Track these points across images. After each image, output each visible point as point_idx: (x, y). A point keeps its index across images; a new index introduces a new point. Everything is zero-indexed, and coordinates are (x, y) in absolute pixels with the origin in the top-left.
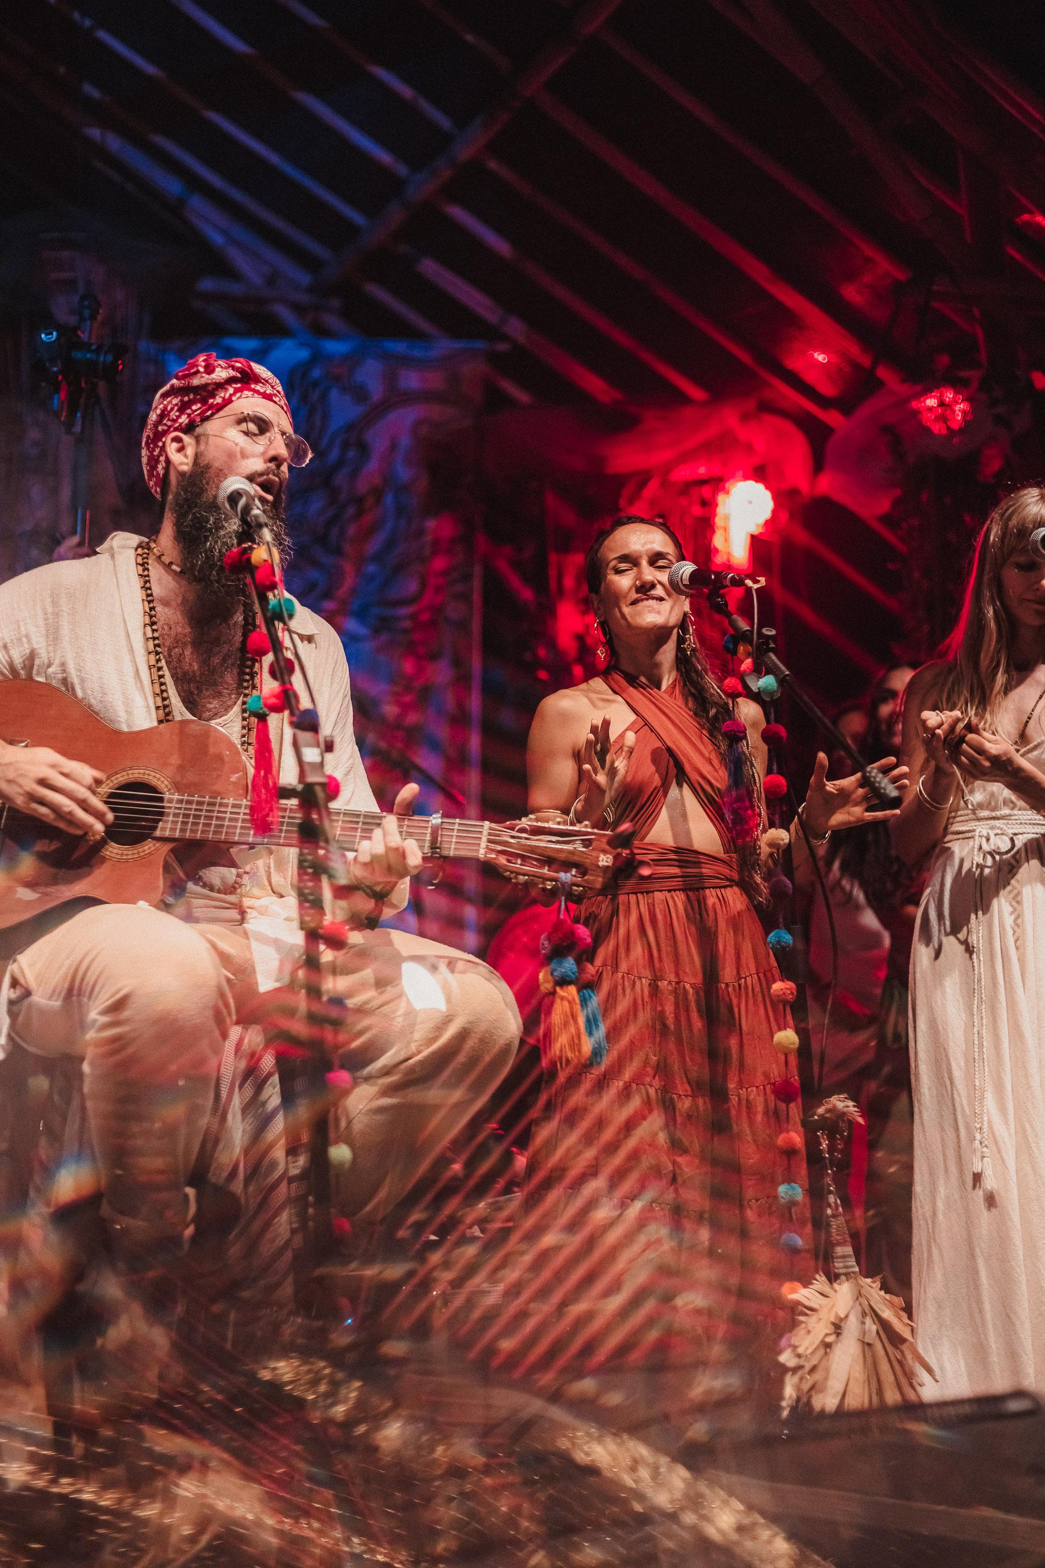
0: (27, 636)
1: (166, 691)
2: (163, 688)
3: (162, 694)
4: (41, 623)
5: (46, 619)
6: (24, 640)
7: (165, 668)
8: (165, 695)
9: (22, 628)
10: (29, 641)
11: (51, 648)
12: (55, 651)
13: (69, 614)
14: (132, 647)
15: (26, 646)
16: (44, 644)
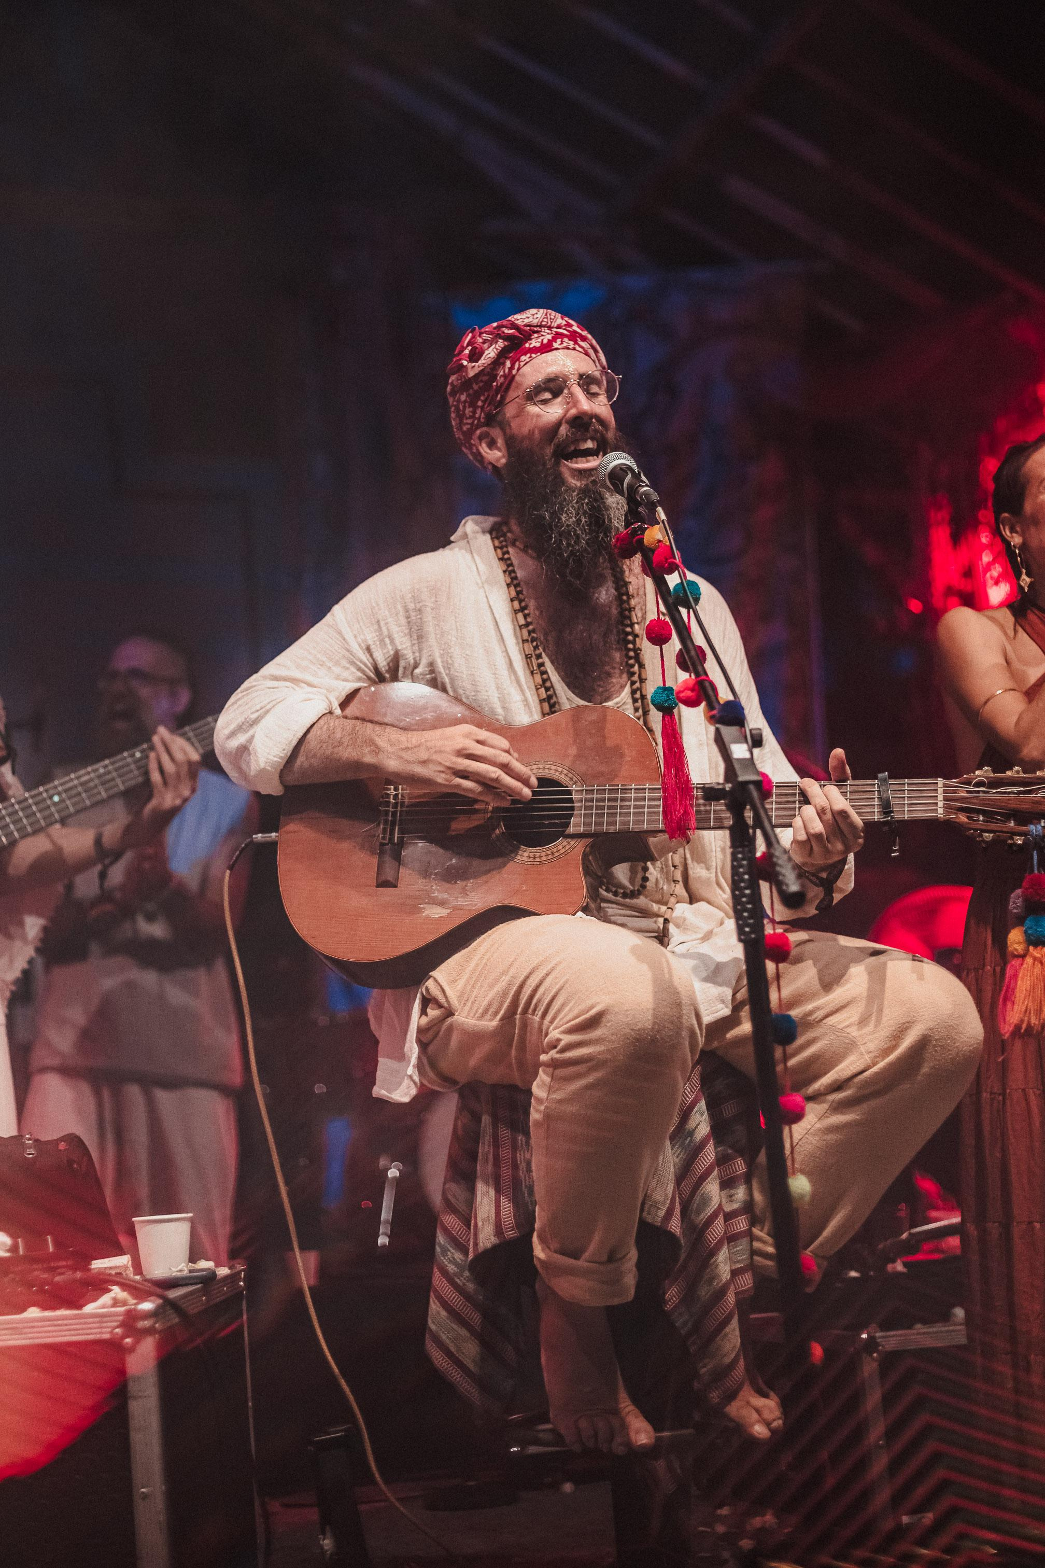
0: (390, 637)
1: (549, 679)
2: (545, 676)
3: (545, 684)
4: (403, 621)
5: (408, 617)
6: (387, 641)
7: (543, 654)
8: (548, 684)
9: (384, 629)
10: (392, 641)
11: (416, 648)
12: (420, 650)
13: (433, 609)
14: (501, 636)
15: (390, 648)
16: (409, 644)
